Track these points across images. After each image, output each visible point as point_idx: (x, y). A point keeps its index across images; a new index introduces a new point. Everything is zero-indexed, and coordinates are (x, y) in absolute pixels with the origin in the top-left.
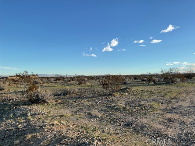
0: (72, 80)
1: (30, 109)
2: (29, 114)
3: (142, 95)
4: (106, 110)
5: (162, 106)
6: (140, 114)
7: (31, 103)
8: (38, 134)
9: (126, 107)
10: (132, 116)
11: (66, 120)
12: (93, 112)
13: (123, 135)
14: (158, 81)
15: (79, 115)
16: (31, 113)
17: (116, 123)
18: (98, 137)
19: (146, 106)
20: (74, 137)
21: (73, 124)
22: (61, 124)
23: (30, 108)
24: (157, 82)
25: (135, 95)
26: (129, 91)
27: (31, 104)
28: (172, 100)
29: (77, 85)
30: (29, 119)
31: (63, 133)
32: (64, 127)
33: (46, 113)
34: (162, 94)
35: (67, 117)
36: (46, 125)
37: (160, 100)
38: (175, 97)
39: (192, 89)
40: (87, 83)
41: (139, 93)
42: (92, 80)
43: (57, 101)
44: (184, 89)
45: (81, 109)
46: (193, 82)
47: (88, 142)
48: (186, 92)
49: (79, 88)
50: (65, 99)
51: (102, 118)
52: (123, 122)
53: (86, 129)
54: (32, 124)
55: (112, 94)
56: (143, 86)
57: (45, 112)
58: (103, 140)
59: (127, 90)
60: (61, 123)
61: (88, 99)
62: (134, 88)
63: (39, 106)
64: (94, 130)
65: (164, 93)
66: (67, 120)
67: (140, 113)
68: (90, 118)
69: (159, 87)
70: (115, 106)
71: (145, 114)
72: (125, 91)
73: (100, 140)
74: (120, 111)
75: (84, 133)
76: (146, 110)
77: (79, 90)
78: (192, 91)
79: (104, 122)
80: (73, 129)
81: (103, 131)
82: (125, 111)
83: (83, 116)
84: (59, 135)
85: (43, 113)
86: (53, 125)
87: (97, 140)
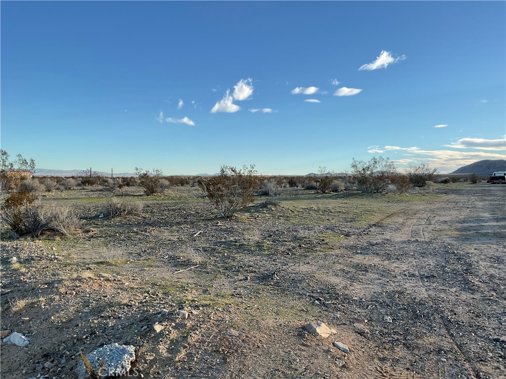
0: (128, 185)
1: (17, 248)
2: (15, 259)
3: (305, 218)
4: (214, 249)
5: (346, 240)
6: (293, 256)
7: (16, 235)
8: (41, 299)
9: (262, 243)
10: (275, 260)
11: (113, 272)
12: (182, 255)
13: (251, 298)
14: (345, 190)
15: (147, 260)
16: (19, 258)
17: (237, 275)
18: (193, 301)
19: (311, 241)
20: (133, 303)
21: (133, 278)
22: (102, 279)
23: (17, 245)
24: (342, 190)
25: (287, 218)
26: (273, 210)
27: (18, 238)
28: (371, 229)
29: (141, 195)
30: (15, 270)
31: (106, 297)
32: (109, 284)
33: (60, 258)
34: (351, 216)
35: (115, 265)
36: (62, 280)
37: (343, 229)
38: (378, 223)
39: (421, 207)
40: (169, 192)
41: (296, 213)
42: (182, 185)
43: (88, 231)
44: (403, 206)
45: (152, 248)
46: (427, 193)
47: (167, 311)
48: (404, 212)
49: (146, 202)
50: (110, 226)
51: (203, 265)
52: (252, 272)
53: (163, 287)
54: (24, 279)
55: (231, 216)
56: (309, 199)
57: (56, 254)
58: (203, 306)
59: (269, 206)
60: (100, 276)
61: (171, 226)
62: (285, 204)
63: (39, 243)
64: (183, 289)
65: (355, 213)
66: (118, 270)
67: (295, 254)
68: (175, 266)
69: (346, 201)
70: (236, 242)
71: (306, 256)
72: (265, 209)
73: (197, 307)
74: (249, 250)
75: (160, 295)
76: (308, 248)
77: (148, 206)
78: (419, 210)
79: (208, 273)
80: (132, 288)
81: (205, 292)
82: (260, 250)
83: (158, 264)
84: (97, 301)
85: (53, 257)
86: (79, 279)
87: (189, 307)
